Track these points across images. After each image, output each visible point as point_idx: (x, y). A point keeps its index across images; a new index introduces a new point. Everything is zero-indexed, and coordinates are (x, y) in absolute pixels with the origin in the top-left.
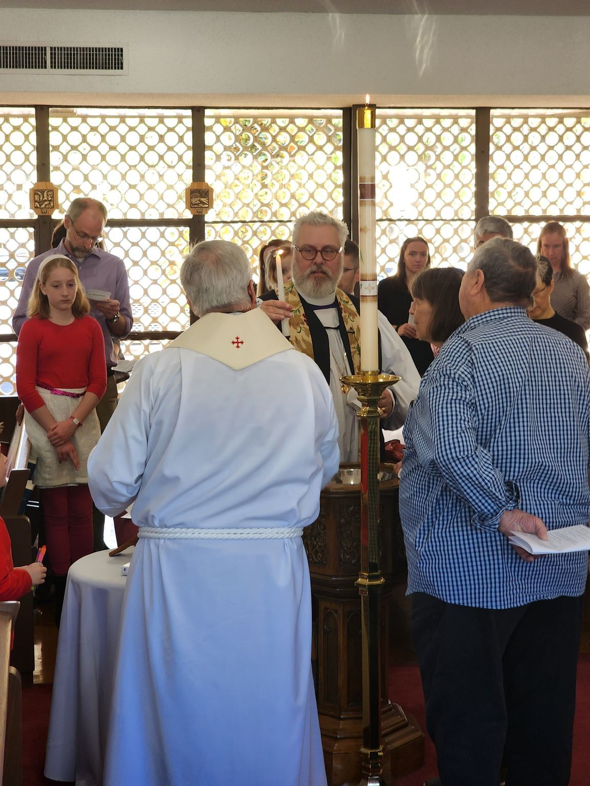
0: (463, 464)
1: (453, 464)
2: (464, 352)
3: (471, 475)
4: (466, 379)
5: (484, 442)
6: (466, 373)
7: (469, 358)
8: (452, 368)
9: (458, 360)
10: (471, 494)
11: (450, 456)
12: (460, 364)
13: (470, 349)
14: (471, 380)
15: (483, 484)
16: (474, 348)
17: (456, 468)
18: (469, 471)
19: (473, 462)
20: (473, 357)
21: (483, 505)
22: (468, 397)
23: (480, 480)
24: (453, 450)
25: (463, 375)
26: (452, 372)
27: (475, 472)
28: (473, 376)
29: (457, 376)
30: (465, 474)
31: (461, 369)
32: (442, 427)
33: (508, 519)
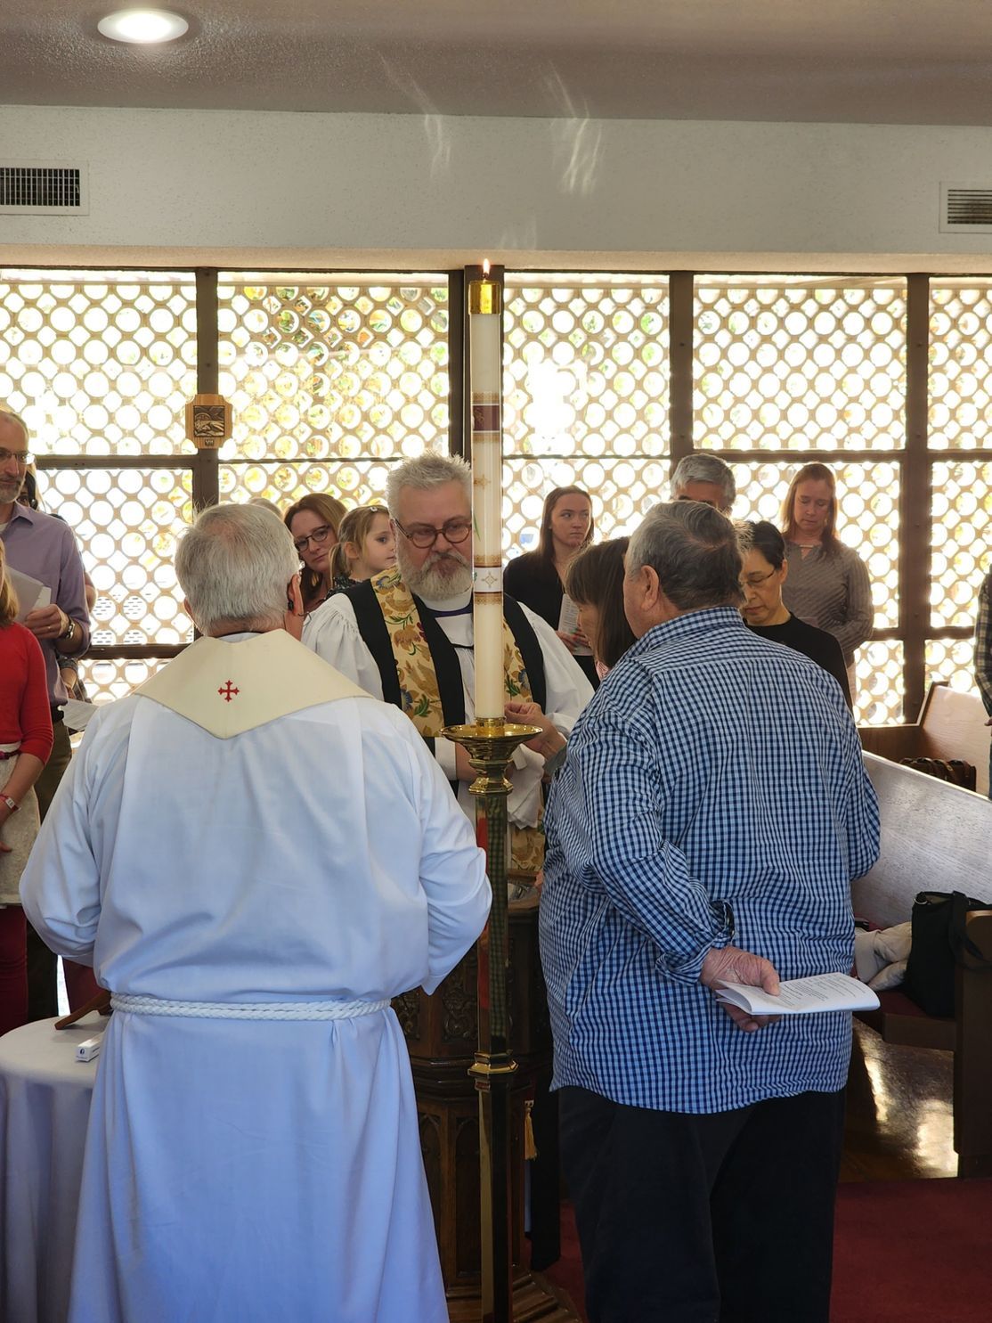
0: (640, 872)
1: (623, 873)
2: (640, 686)
3: (653, 890)
4: (643, 730)
5: (675, 836)
6: (643, 721)
7: (648, 696)
8: (620, 714)
9: (630, 699)
10: (654, 922)
11: (617, 860)
12: (632, 706)
13: (650, 681)
14: (651, 731)
15: (673, 904)
16: (655, 679)
17: (627, 879)
18: (649, 884)
19: (656, 869)
20: (655, 694)
21: (679, 941)
22: (646, 760)
23: (668, 898)
24: (622, 850)
25: (638, 725)
26: (620, 720)
27: (659, 885)
28: (654, 726)
29: (627, 726)
30: (642, 888)
31: (635, 714)
32: (602, 812)
33: (717, 963)
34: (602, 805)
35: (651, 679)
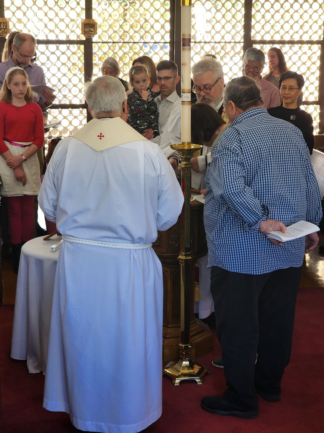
0: (238, 196)
1: (233, 197)
2: (236, 135)
3: (243, 202)
4: (238, 150)
5: (249, 184)
6: (237, 146)
7: (238, 138)
8: (229, 144)
9: (232, 140)
10: (243, 213)
11: (230, 192)
12: (233, 142)
13: (239, 134)
14: (240, 150)
15: (249, 206)
16: (241, 133)
17: (234, 199)
18: (241, 200)
19: (243, 195)
20: (241, 138)
21: (250, 218)
22: (239, 159)
23: (248, 205)
24: (232, 189)
25: (236, 148)
26: (229, 146)
27: (245, 200)
28: (241, 148)
29: (232, 149)
30: (239, 201)
31: (234, 144)
32: (225, 177)
33: (265, 225)
34: (225, 174)
35: (239, 133)
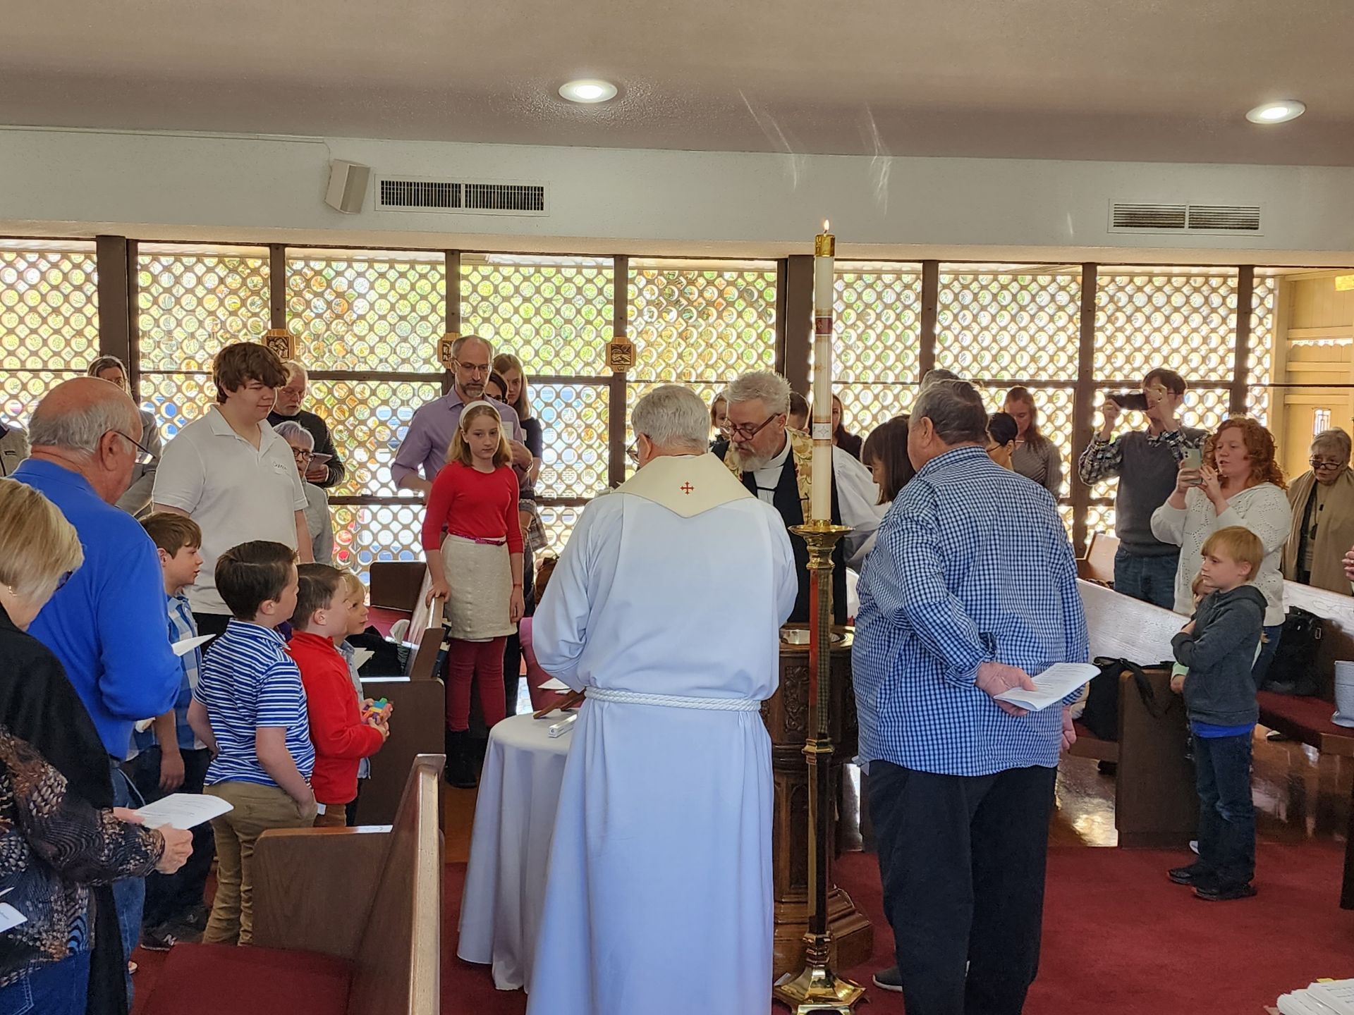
0: (936, 611)
1: (925, 612)
2: (926, 494)
3: (945, 623)
4: (931, 521)
5: (953, 588)
6: (930, 515)
7: (931, 501)
8: (914, 511)
9: (920, 503)
10: (945, 645)
11: (920, 603)
12: (922, 507)
13: (932, 492)
14: (936, 522)
15: (958, 632)
16: (937, 490)
17: (928, 616)
18: (942, 619)
19: (946, 610)
20: (937, 499)
21: (958, 657)
22: (934, 540)
23: (955, 628)
24: (924, 597)
25: (927, 518)
26: (915, 514)
27: (949, 620)
28: (937, 519)
30: (938, 622)
31: (924, 511)
32: (908, 573)
33: (989, 673)
34: (907, 569)
35: (934, 490)
